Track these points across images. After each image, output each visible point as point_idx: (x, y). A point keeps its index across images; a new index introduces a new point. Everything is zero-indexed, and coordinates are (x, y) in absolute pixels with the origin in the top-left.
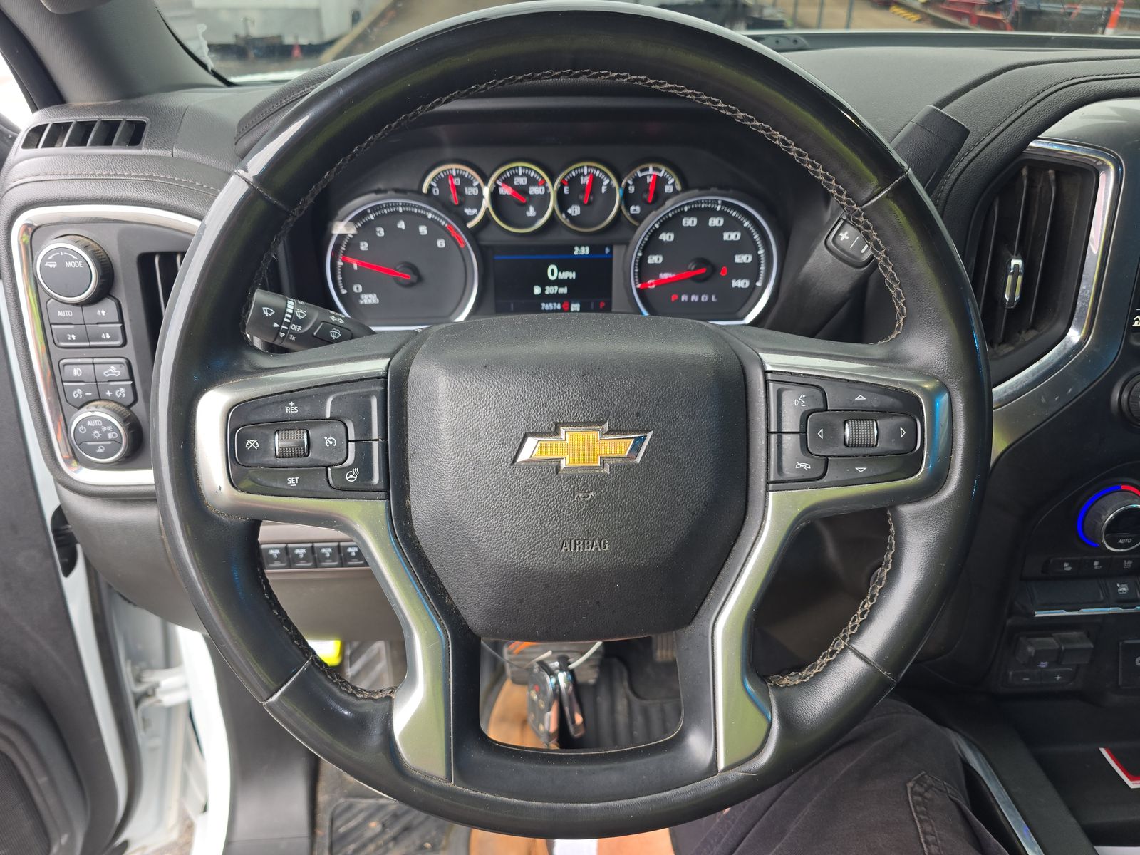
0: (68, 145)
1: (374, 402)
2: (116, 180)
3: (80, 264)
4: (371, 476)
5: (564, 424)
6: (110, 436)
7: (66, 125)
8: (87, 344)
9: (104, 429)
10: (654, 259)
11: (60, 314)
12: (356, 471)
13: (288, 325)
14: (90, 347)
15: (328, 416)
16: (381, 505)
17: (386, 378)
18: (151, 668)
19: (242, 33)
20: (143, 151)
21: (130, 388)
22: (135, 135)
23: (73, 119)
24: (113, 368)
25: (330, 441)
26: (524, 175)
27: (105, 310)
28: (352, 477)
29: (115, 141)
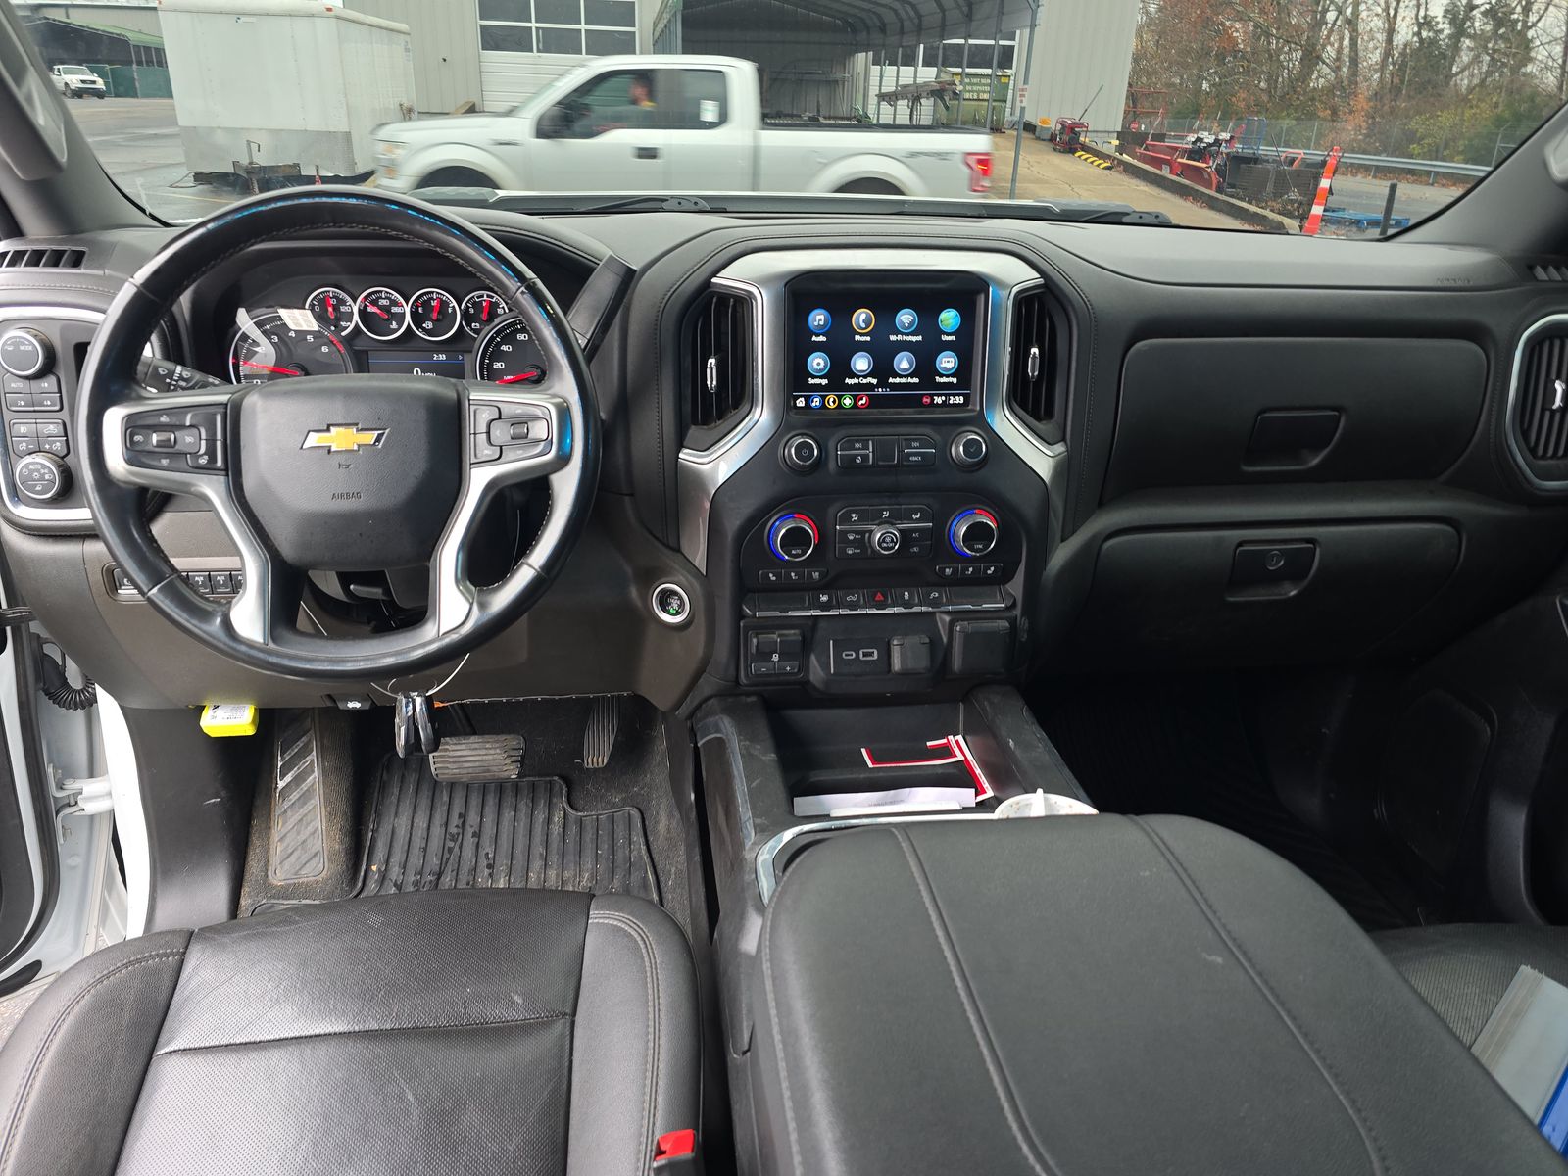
0: (26, 265)
1: (219, 418)
2: (61, 290)
3: (31, 348)
4: (216, 461)
5: (333, 425)
6: (47, 477)
7: (25, 252)
8: (32, 409)
9: (43, 471)
10: (497, 365)
11: (13, 385)
12: (206, 457)
13: (177, 381)
14: (35, 411)
15: (188, 424)
16: (222, 479)
17: (227, 404)
18: (74, 776)
19: (245, 161)
20: (83, 271)
21: (64, 443)
22: (77, 260)
23: (30, 247)
24: (51, 427)
25: (189, 439)
26: (386, 298)
27: (48, 384)
28: (203, 461)
29: (61, 264)
